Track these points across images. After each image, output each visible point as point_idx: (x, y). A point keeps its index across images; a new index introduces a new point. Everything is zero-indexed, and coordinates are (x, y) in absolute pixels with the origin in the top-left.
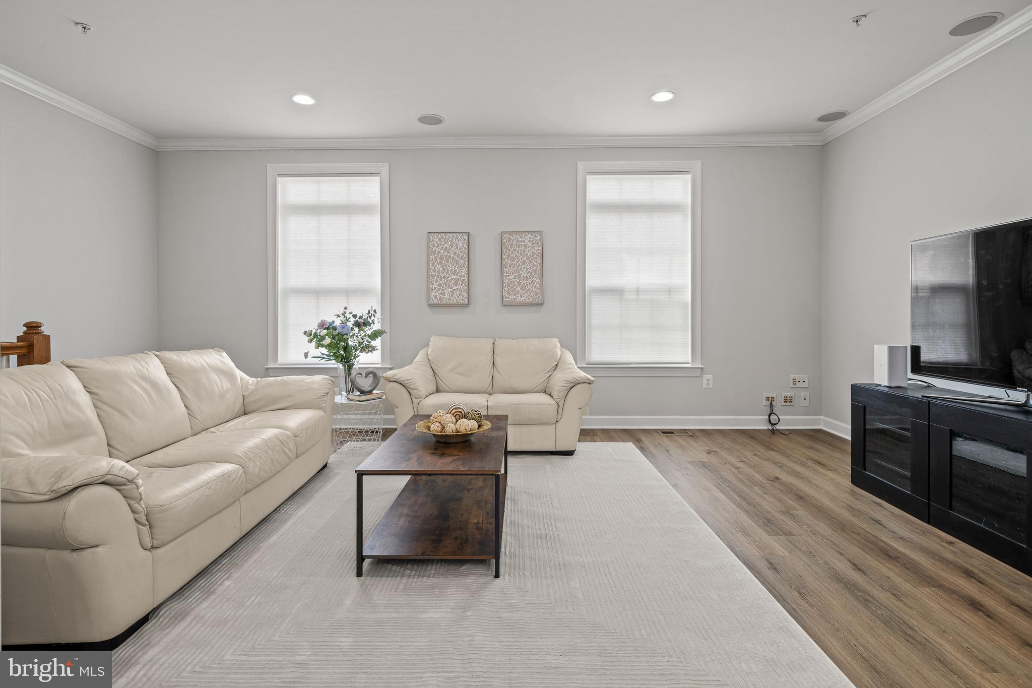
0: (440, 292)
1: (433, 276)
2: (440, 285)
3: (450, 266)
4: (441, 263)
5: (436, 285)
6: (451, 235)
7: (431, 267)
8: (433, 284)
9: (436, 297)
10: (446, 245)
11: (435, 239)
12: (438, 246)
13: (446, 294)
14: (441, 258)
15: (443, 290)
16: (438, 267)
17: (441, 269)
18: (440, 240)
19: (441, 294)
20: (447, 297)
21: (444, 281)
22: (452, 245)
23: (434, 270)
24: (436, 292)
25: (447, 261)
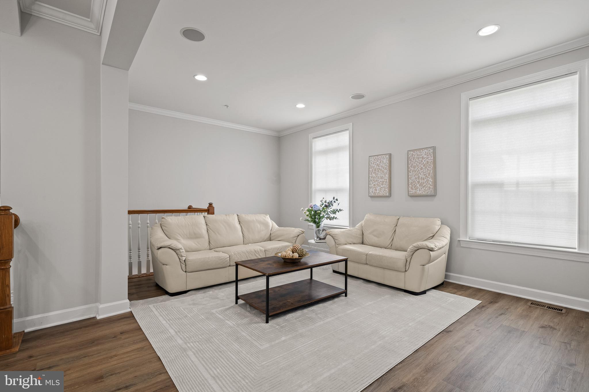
0: (374, 189)
1: (371, 180)
2: (374, 185)
3: (380, 174)
4: (375, 173)
5: (372, 185)
6: (380, 157)
7: (370, 175)
8: (371, 184)
9: (372, 192)
10: (377, 163)
11: (372, 159)
12: (374, 163)
13: (377, 190)
14: (375, 170)
15: (376, 188)
16: (374, 175)
17: (375, 176)
18: (375, 160)
19: (375, 190)
20: (378, 192)
21: (376, 183)
22: (380, 162)
23: (372, 177)
24: (372, 189)
25: (378, 171)
